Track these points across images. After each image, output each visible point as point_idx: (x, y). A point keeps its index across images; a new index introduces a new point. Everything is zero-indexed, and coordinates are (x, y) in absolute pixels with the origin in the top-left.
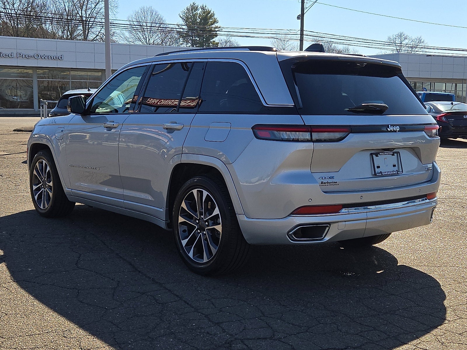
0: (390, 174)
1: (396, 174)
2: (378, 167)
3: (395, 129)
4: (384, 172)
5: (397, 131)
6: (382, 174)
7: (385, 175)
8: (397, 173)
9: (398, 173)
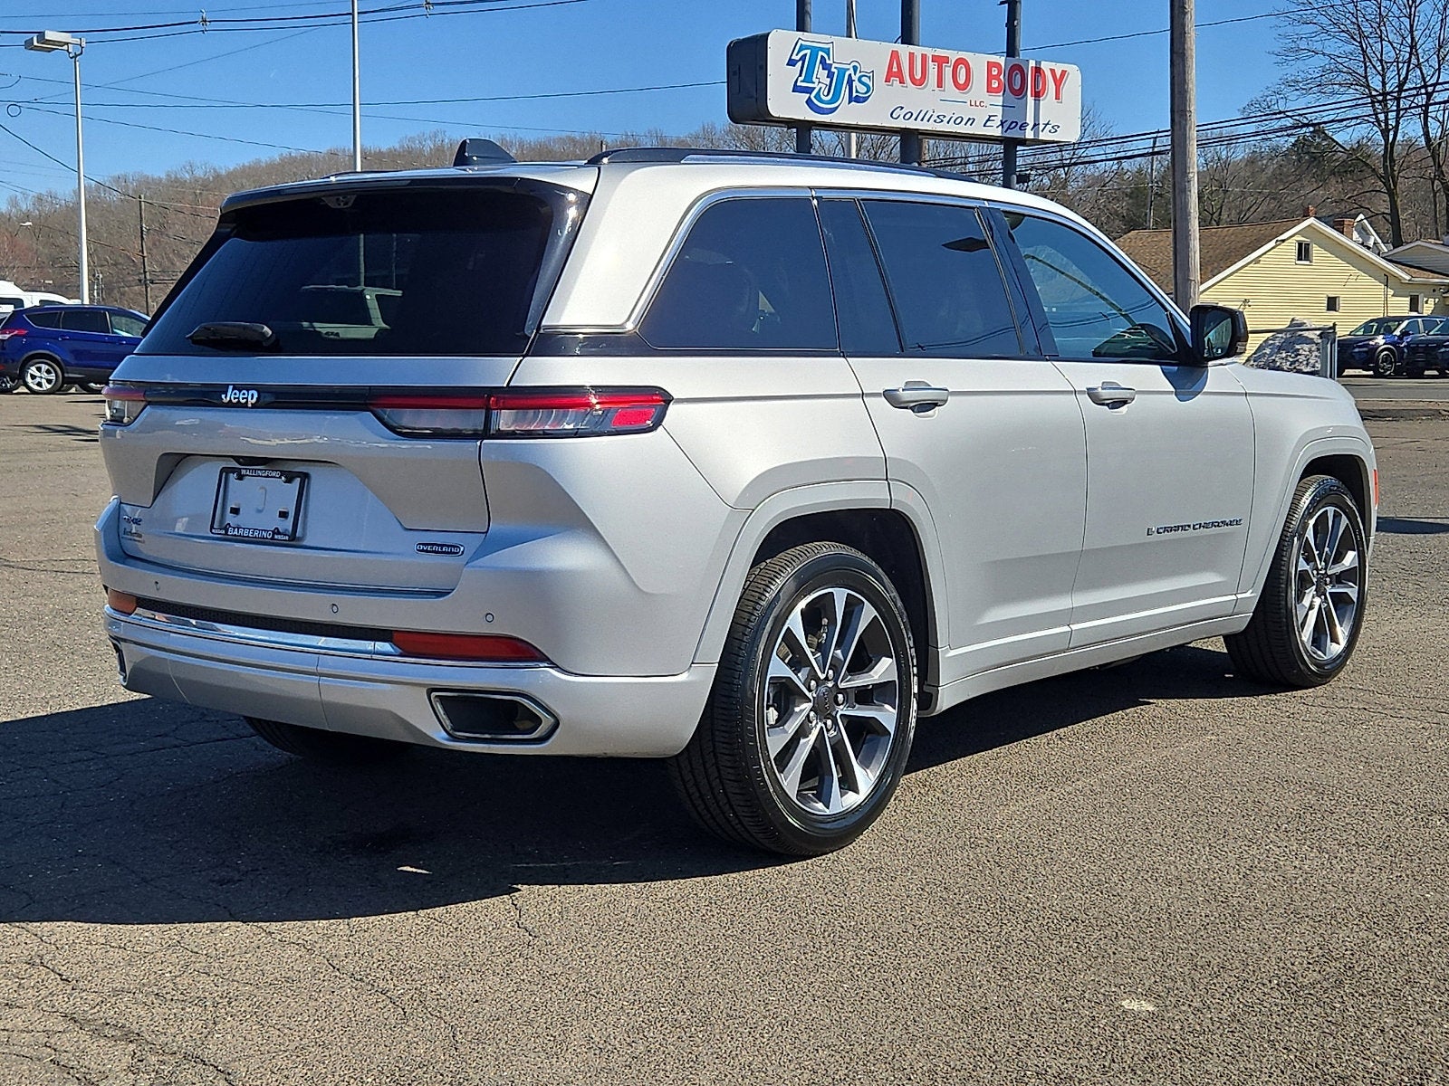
0: (248, 537)
1: (267, 538)
2: (235, 511)
3: (243, 399)
4: (234, 528)
5: (250, 405)
6: (227, 532)
7: (235, 535)
8: (273, 536)
9: (273, 538)
